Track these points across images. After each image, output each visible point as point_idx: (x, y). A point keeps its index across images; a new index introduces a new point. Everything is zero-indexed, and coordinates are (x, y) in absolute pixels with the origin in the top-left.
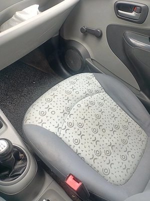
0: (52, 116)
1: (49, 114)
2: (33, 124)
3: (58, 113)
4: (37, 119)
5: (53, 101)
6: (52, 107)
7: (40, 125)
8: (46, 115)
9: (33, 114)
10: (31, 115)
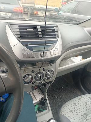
0: (76, 115)
1: (74, 113)
2: (65, 115)
3: (80, 114)
4: (68, 114)
5: (78, 106)
6: (77, 110)
7: (69, 118)
8: (73, 113)
9: (66, 110)
10: (65, 110)
